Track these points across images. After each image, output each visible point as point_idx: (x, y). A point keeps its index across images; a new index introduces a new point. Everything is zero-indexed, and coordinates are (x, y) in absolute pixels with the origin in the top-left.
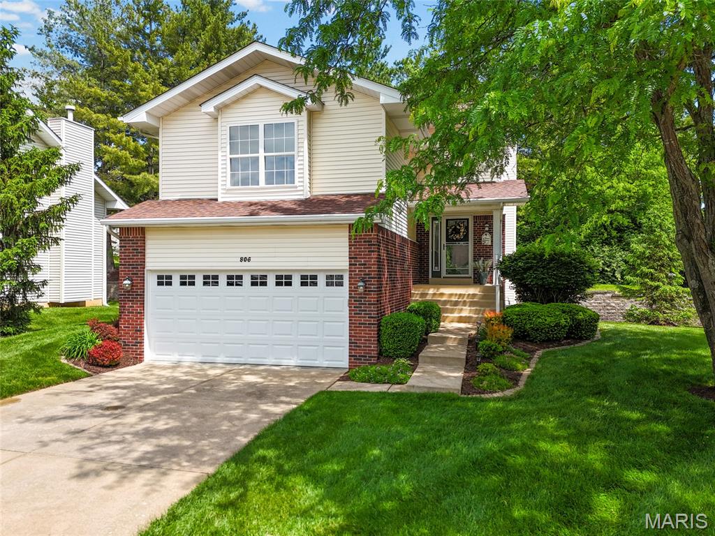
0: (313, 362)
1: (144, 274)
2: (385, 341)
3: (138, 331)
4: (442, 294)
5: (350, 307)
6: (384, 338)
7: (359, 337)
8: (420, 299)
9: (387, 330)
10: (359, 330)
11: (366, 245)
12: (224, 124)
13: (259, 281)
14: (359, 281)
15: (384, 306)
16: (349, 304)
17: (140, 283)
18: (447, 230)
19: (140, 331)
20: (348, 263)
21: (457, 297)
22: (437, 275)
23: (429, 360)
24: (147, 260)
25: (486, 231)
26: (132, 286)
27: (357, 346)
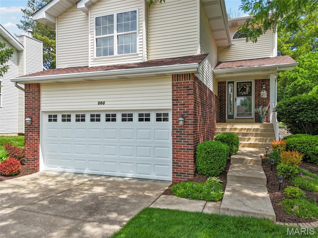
0: (147, 175)
1: (39, 114)
2: (199, 163)
3: (35, 151)
4: (235, 129)
5: (173, 136)
6: (199, 160)
7: (180, 159)
8: (222, 132)
9: (201, 155)
10: (180, 154)
11: (185, 90)
12: (92, 16)
13: (111, 118)
14: (179, 117)
15: (199, 136)
16: (173, 134)
17: (36, 120)
18: (238, 89)
19: (37, 151)
20: (172, 104)
21: (246, 130)
22: (231, 117)
23: (235, 179)
24: (41, 105)
25: (264, 89)
26: (32, 122)
27: (178, 166)
